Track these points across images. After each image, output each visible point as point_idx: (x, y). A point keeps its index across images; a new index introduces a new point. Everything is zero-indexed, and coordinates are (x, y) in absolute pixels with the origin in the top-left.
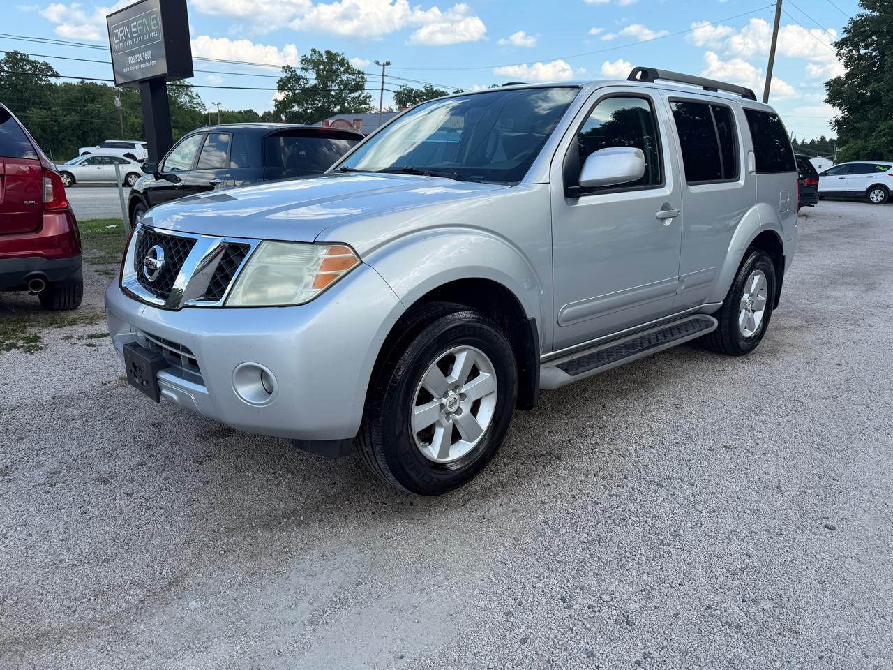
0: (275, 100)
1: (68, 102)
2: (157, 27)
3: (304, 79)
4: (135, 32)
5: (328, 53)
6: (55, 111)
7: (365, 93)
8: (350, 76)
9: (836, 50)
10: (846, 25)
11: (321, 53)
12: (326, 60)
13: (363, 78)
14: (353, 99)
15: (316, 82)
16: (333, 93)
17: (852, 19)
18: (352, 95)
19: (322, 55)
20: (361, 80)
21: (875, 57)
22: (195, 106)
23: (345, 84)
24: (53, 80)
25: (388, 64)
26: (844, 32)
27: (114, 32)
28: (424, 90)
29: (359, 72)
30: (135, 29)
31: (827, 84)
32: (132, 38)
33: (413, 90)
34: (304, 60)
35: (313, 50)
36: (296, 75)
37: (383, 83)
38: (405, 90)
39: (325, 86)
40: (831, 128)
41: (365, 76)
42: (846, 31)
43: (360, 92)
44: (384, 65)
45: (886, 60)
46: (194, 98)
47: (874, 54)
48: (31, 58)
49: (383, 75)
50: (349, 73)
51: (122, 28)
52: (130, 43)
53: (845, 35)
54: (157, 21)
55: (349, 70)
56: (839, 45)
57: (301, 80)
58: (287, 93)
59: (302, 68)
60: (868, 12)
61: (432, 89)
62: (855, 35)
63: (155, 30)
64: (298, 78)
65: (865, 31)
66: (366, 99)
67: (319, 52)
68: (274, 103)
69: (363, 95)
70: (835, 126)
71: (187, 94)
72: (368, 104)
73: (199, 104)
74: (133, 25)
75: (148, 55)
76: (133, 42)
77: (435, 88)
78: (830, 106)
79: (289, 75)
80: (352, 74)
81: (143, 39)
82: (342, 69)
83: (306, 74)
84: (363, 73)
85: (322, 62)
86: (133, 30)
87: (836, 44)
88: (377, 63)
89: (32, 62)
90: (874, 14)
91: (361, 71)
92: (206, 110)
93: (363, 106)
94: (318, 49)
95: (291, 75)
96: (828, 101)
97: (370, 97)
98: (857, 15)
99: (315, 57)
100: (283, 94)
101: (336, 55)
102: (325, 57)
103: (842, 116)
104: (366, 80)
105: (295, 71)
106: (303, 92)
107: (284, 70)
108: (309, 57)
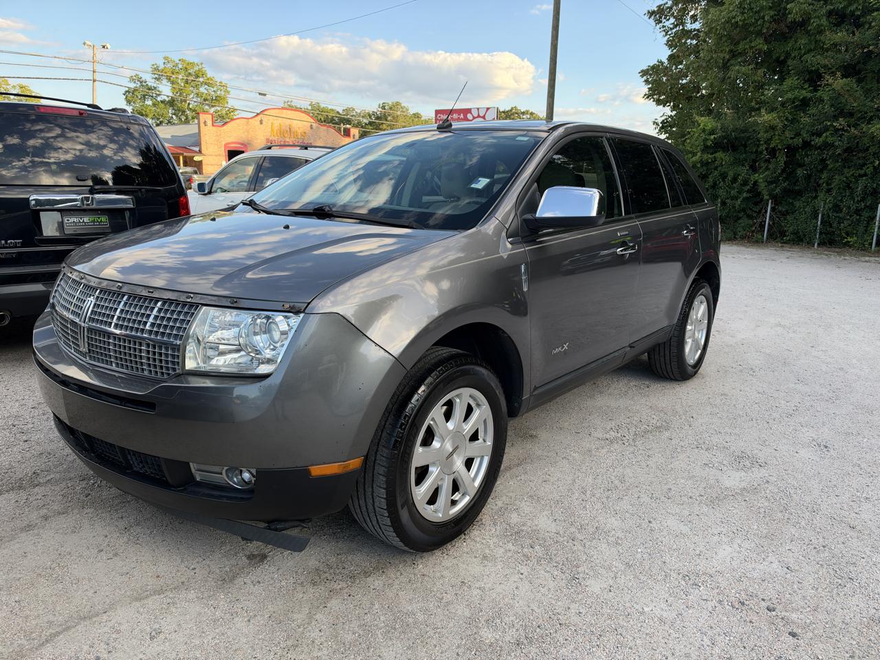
3: (155, 88)
5: (183, 61)
8: (210, 88)
9: (652, 21)
11: (176, 61)
12: (181, 70)
15: (172, 94)
16: (190, 106)
20: (223, 93)
28: (310, 108)
29: (220, 84)
31: (644, 73)
34: (156, 69)
35: (165, 58)
36: (147, 85)
37: (94, 72)
40: (657, 130)
41: (228, 89)
49: (95, 62)
59: (156, 78)
61: (319, 106)
67: (173, 61)
70: (662, 128)
77: (322, 106)
78: (651, 103)
79: (138, 85)
84: (225, 85)
87: (651, 14)
91: (223, 83)
95: (141, 85)
96: (648, 96)
99: (170, 65)
100: (131, 107)
101: (192, 64)
102: (180, 66)
103: (671, 116)
104: (228, 92)
105: (145, 82)
106: (154, 105)
107: (132, 79)
108: (163, 66)
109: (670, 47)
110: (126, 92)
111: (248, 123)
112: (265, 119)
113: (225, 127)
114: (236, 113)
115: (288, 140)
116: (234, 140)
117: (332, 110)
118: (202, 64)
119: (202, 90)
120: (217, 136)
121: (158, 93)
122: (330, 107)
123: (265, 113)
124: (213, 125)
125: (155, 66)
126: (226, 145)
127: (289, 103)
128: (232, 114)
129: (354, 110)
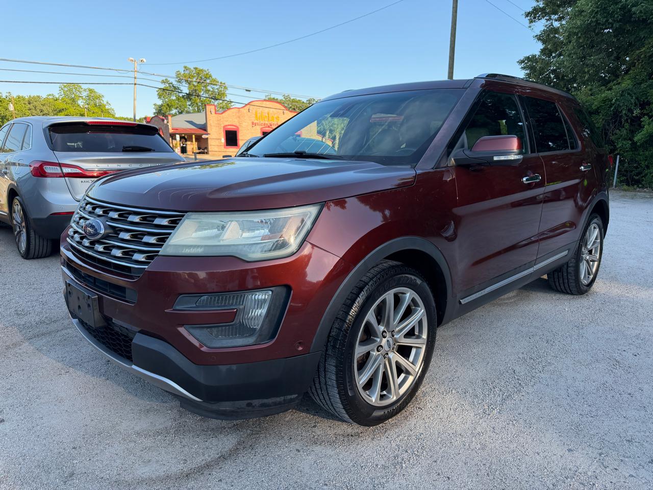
0: (154, 104)
5: (196, 68)
8: (214, 86)
12: (195, 75)
13: (226, 88)
15: (189, 92)
16: (201, 100)
20: (223, 89)
28: (284, 99)
29: (221, 83)
33: (274, 98)
35: (185, 67)
36: (173, 86)
39: (195, 94)
41: (227, 86)
50: (211, 84)
55: (215, 82)
57: (177, 90)
58: (164, 99)
59: (178, 81)
61: (290, 98)
64: (175, 88)
67: (190, 69)
68: (154, 106)
77: (292, 98)
79: (167, 86)
80: (216, 85)
83: (181, 85)
85: (191, 76)
91: (223, 83)
94: (189, 66)
95: (169, 86)
99: (187, 72)
100: (162, 101)
101: (203, 70)
102: (194, 72)
105: (171, 83)
106: (178, 99)
107: (163, 82)
108: (183, 73)
111: (239, 111)
112: (251, 108)
113: (223, 115)
114: (233, 104)
115: (266, 122)
116: (229, 124)
117: (300, 101)
118: (208, 70)
120: (218, 120)
121: (180, 91)
122: (298, 99)
123: (252, 104)
124: (215, 113)
125: (178, 73)
126: (224, 127)
127: (269, 97)
128: (230, 105)
129: (314, 100)
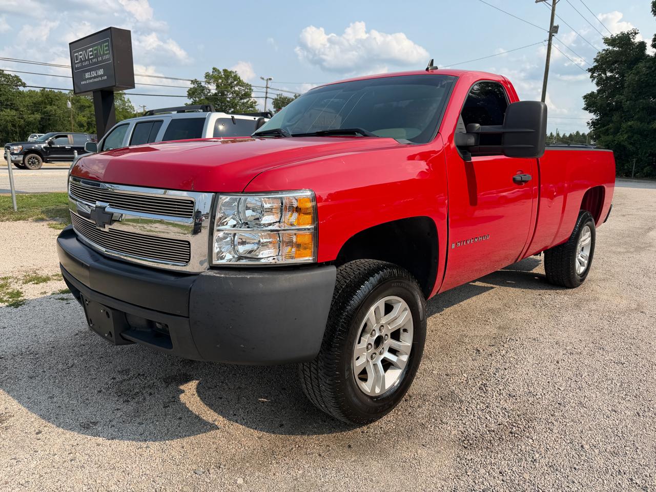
0: (185, 104)
1: (32, 104)
2: (108, 52)
3: (207, 89)
4: (91, 55)
5: (225, 71)
6: (22, 111)
7: (252, 100)
8: (241, 88)
9: (590, 74)
10: (595, 57)
11: (220, 71)
12: (223, 76)
13: (250, 89)
14: (243, 103)
15: (216, 91)
16: (228, 99)
17: (599, 52)
18: (242, 101)
19: (220, 73)
20: (249, 90)
21: (618, 78)
22: (126, 108)
23: (238, 94)
24: (21, 89)
25: (270, 79)
26: (595, 62)
27: (75, 55)
29: (248, 85)
30: (91, 53)
31: (585, 97)
32: (89, 59)
33: (286, 98)
34: (207, 76)
35: (214, 69)
36: (202, 86)
37: (267, 93)
38: (280, 97)
39: (223, 94)
40: (588, 126)
41: (252, 88)
42: (596, 60)
43: (248, 99)
44: (267, 80)
45: (625, 80)
46: (126, 102)
47: (617, 76)
48: (5, 72)
49: (267, 88)
50: (240, 86)
51: (81, 52)
52: (87, 63)
53: (596, 64)
54: (109, 47)
55: (240, 83)
56: (592, 70)
57: (205, 90)
58: (194, 99)
59: (206, 82)
60: (611, 48)
62: (602, 64)
63: (107, 54)
64: (203, 88)
65: (609, 61)
66: (252, 104)
69: (250, 101)
70: (592, 125)
71: (121, 99)
72: (254, 108)
73: (130, 107)
74: (89, 50)
75: (101, 72)
76: (89, 62)
78: (587, 112)
79: (196, 86)
80: (243, 86)
81: (98, 60)
82: (235, 83)
83: (209, 86)
84: (250, 86)
85: (221, 78)
86: (90, 54)
87: (590, 70)
88: (263, 79)
89: (6, 75)
90: (615, 49)
92: (134, 111)
93: (250, 109)
94: (218, 68)
95: (198, 86)
96: (586, 109)
97: (255, 102)
98: (604, 50)
99: (216, 73)
100: (192, 100)
101: (231, 72)
102: (223, 73)
103: (596, 119)
104: (252, 91)
105: (201, 83)
106: (206, 98)
107: (192, 82)
108: (211, 73)
109: (598, 84)
110: (189, 90)
118: (236, 72)
119: (237, 89)
